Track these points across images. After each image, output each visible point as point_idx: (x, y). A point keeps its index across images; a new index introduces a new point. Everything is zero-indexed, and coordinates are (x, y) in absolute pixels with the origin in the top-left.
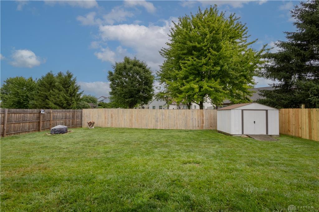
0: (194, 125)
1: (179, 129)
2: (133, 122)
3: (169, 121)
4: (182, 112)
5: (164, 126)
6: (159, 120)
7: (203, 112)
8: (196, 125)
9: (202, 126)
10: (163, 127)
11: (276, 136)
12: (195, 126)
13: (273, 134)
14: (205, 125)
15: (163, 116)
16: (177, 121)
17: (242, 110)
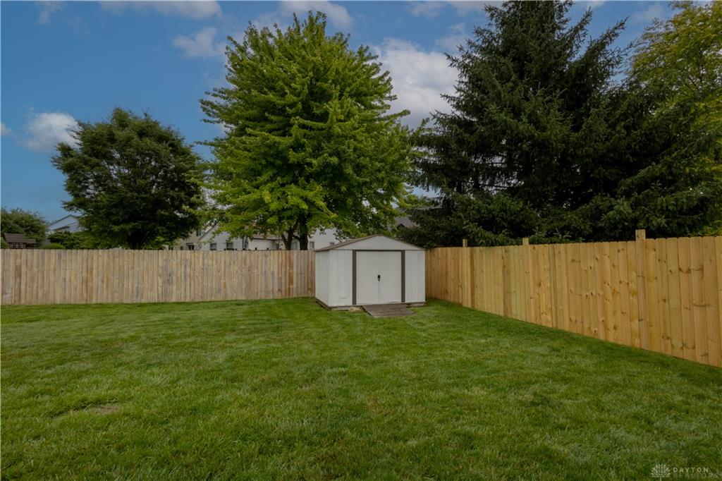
0: (270, 288)
1: (229, 299)
2: (95, 287)
3: (202, 279)
4: (240, 257)
5: (188, 294)
6: (174, 278)
7: (292, 256)
8: (273, 288)
9: (289, 288)
10: (185, 297)
11: (419, 305)
12: (272, 290)
13: (414, 301)
14: (295, 286)
15: (188, 269)
16: (224, 279)
17: (355, 252)
